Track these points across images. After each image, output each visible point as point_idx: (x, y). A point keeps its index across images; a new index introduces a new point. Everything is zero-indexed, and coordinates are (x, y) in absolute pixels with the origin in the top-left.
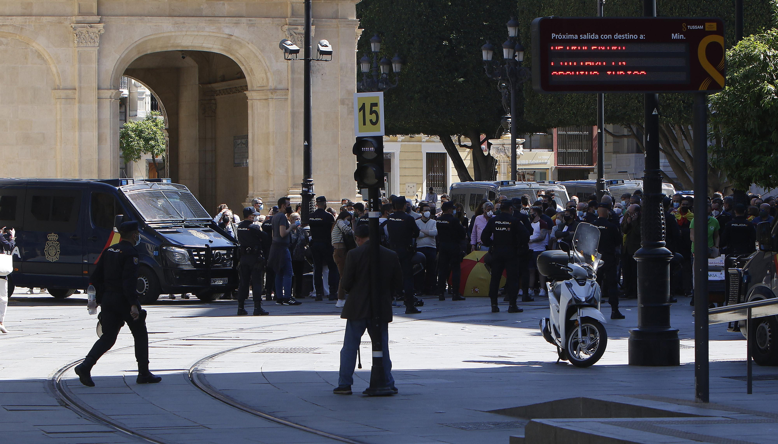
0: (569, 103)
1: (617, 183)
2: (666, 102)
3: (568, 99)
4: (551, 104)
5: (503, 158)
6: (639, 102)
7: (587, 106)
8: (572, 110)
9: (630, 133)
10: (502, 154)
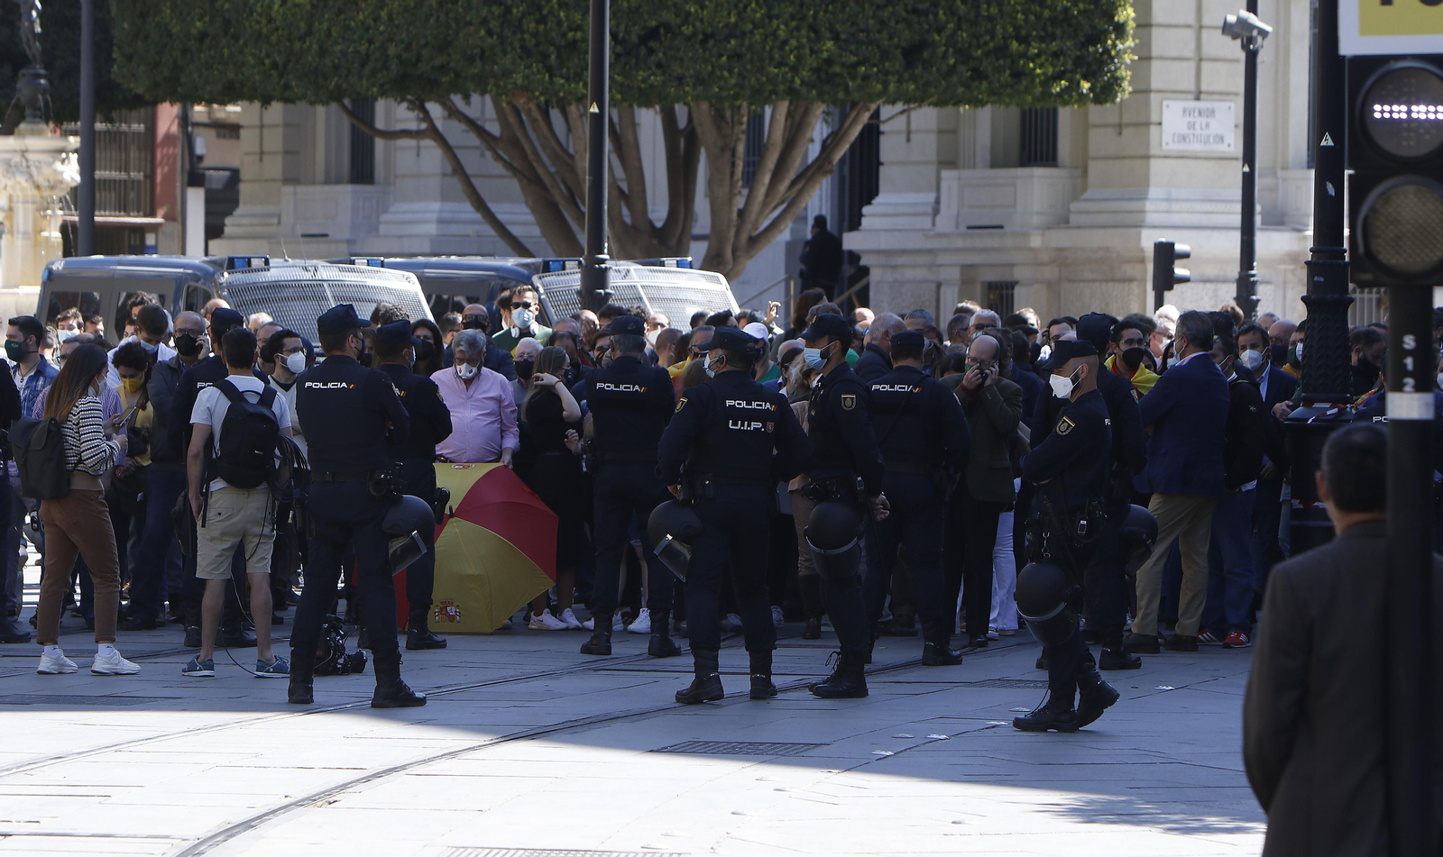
0: (260, 34)
1: (564, 268)
2: (564, 35)
3: (258, 22)
4: (202, 37)
5: (23, 189)
6: (490, 33)
7: (321, 48)
8: (268, 56)
9: (424, 126)
10: (21, 179)
